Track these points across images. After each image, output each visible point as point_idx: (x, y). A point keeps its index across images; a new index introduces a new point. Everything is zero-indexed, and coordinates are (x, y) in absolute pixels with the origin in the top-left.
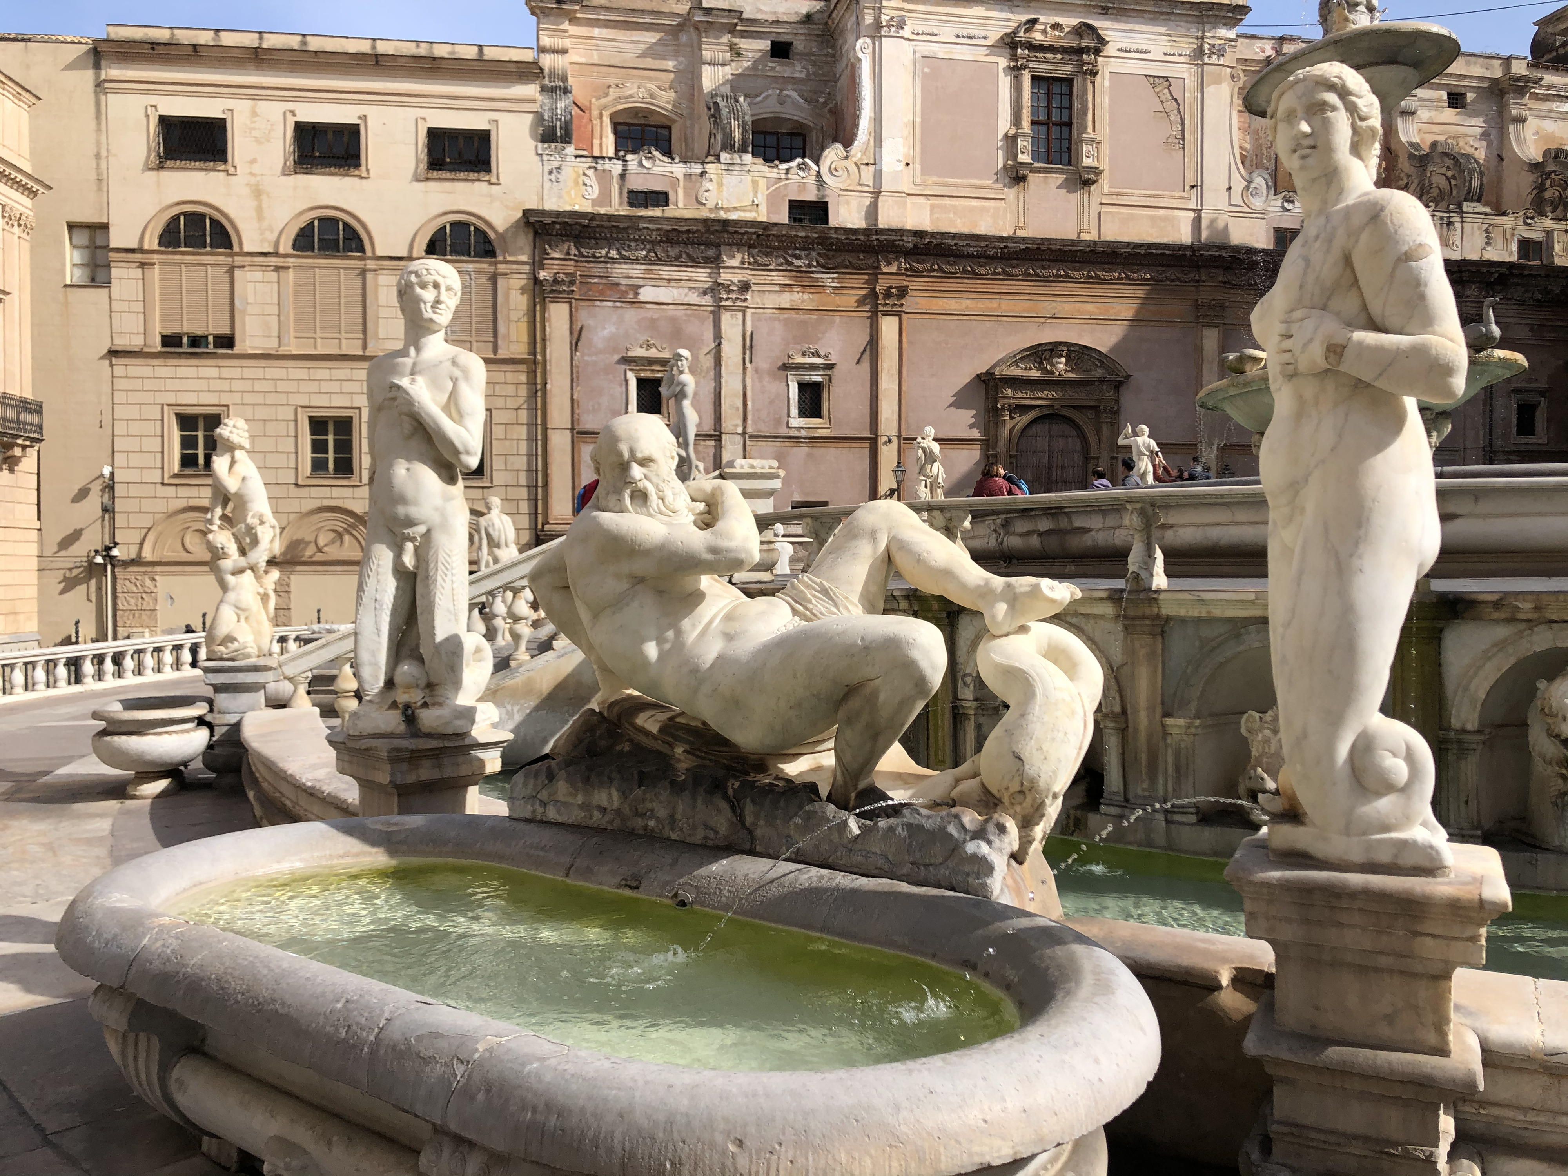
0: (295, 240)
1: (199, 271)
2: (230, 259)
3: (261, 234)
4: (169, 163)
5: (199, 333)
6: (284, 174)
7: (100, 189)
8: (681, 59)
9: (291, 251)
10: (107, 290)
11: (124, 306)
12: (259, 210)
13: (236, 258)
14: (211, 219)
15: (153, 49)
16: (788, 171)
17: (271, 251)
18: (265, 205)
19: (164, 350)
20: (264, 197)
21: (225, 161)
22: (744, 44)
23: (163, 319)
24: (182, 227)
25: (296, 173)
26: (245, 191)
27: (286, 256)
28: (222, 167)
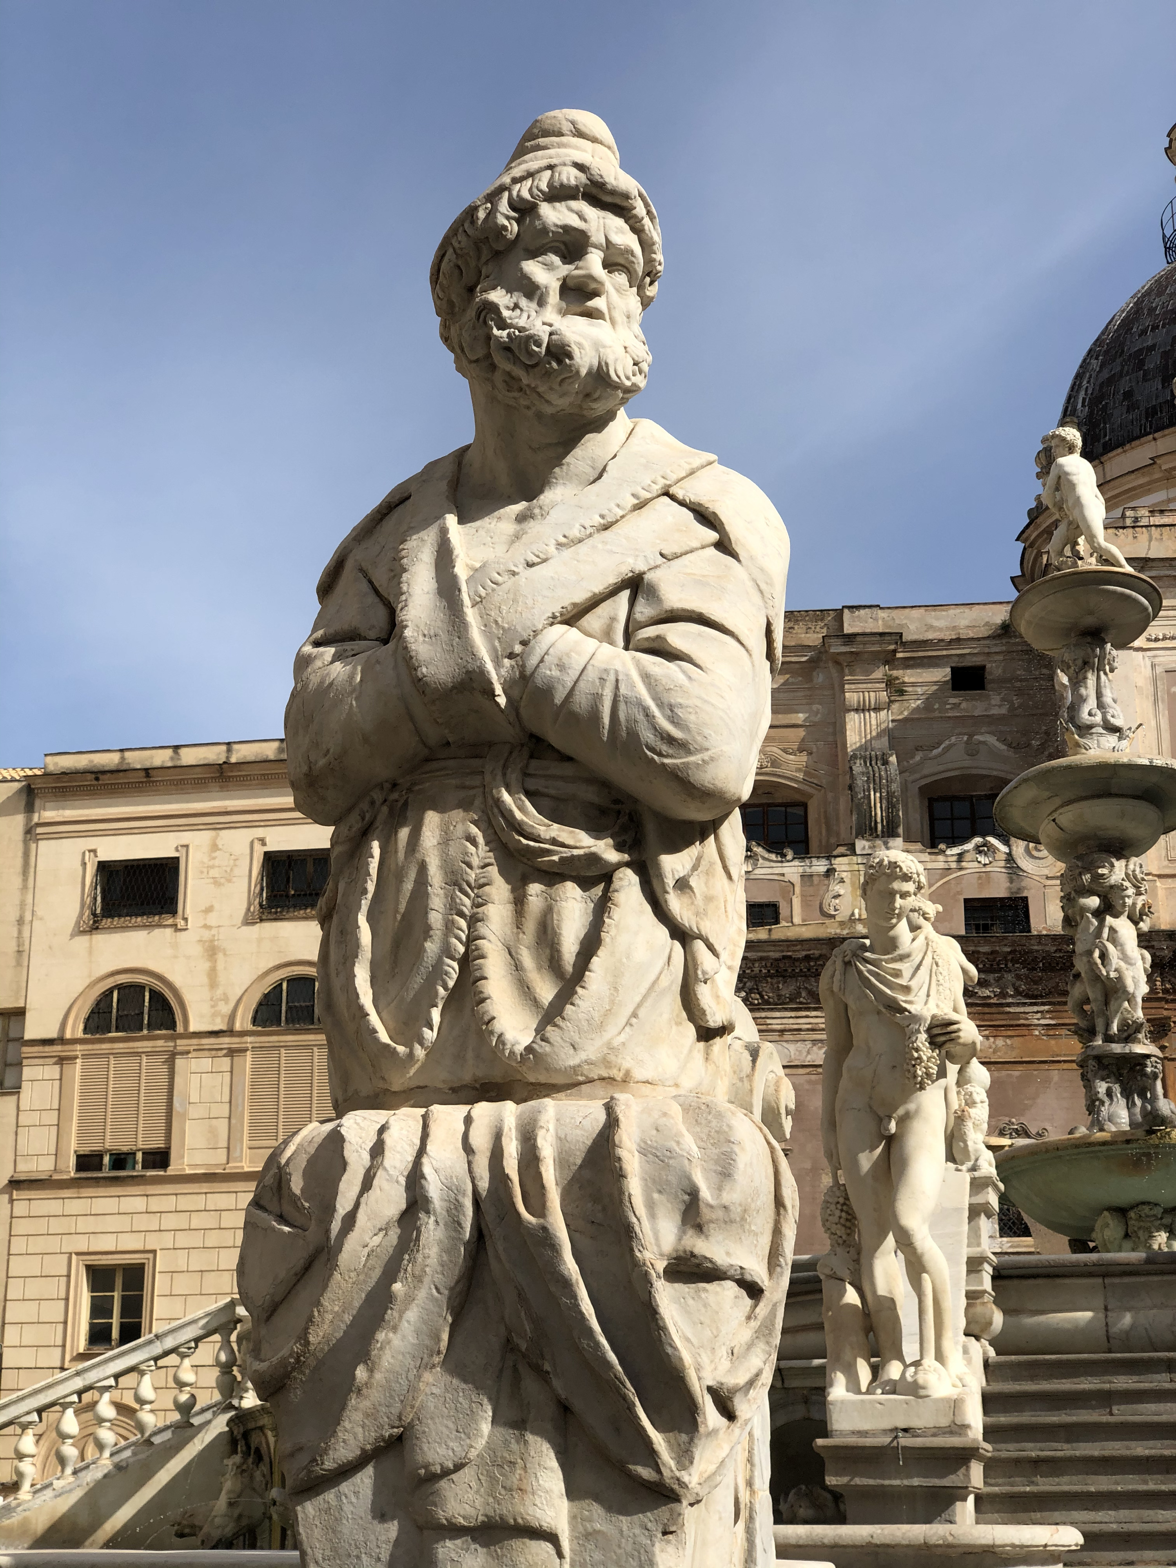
0: (256, 1012)
1: (131, 1063)
2: (172, 1044)
3: (213, 1007)
4: (106, 922)
5: (125, 1149)
6: (248, 921)
7: (19, 964)
8: (815, 707)
9: (250, 1027)
10: (15, 1097)
11: (34, 1118)
12: (212, 974)
13: (179, 1042)
14: (151, 991)
15: (97, 779)
16: (960, 857)
17: (224, 1028)
18: (220, 966)
19: (78, 1176)
20: (220, 956)
21: (174, 912)
22: (908, 676)
23: (81, 1134)
24: (115, 1005)
25: (261, 920)
26: (197, 950)
27: (243, 1034)
28: (170, 922)
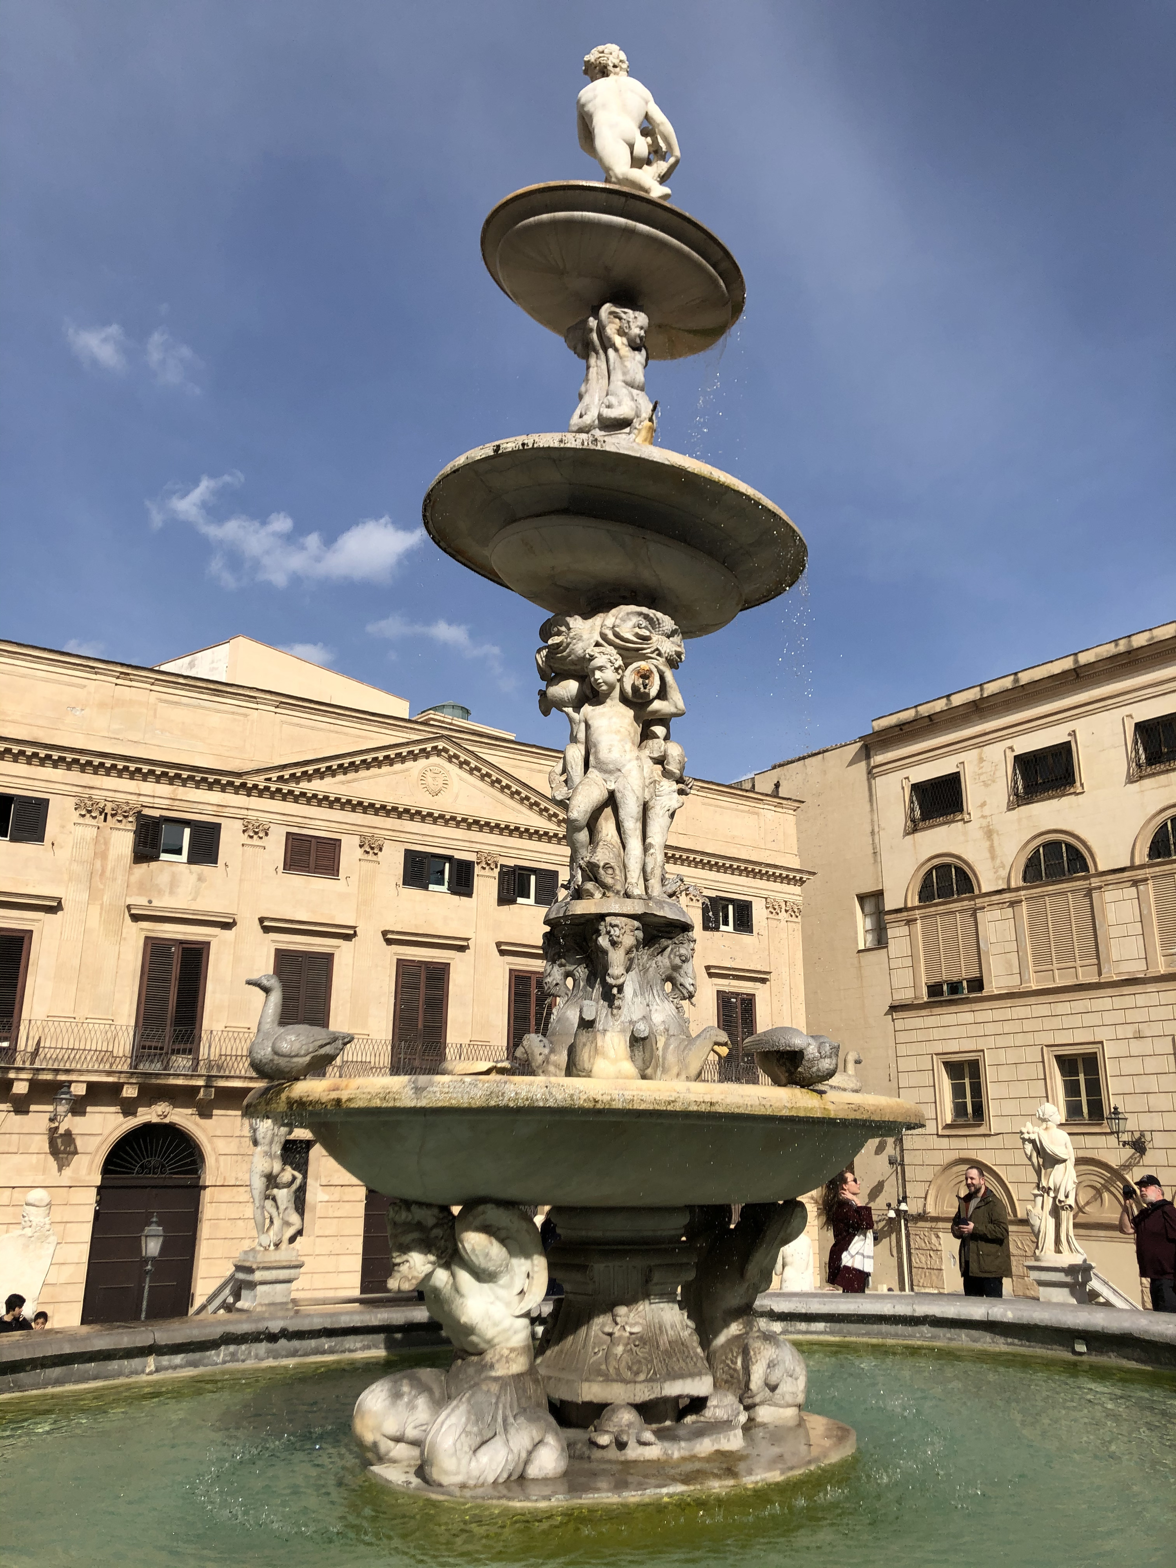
0: (1025, 872)
1: (950, 919)
2: (973, 903)
3: (995, 873)
4: (922, 825)
5: (955, 979)
6: (1011, 808)
7: (875, 861)
9: (1022, 884)
10: (885, 950)
11: (898, 963)
12: (992, 849)
13: (977, 901)
14: (955, 867)
15: (901, 729)
17: (1006, 887)
18: (996, 843)
19: (932, 999)
20: (995, 836)
21: (961, 810)
23: (927, 971)
24: (935, 880)
25: (1019, 806)
26: (979, 834)
27: (1018, 889)
28: (960, 817)
